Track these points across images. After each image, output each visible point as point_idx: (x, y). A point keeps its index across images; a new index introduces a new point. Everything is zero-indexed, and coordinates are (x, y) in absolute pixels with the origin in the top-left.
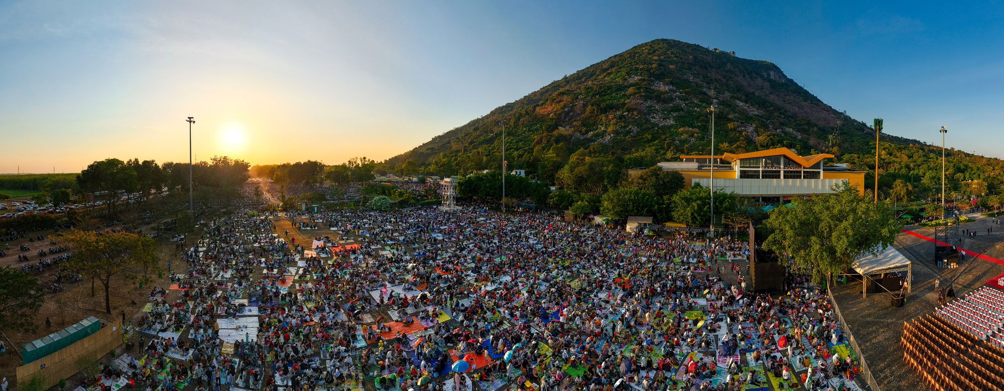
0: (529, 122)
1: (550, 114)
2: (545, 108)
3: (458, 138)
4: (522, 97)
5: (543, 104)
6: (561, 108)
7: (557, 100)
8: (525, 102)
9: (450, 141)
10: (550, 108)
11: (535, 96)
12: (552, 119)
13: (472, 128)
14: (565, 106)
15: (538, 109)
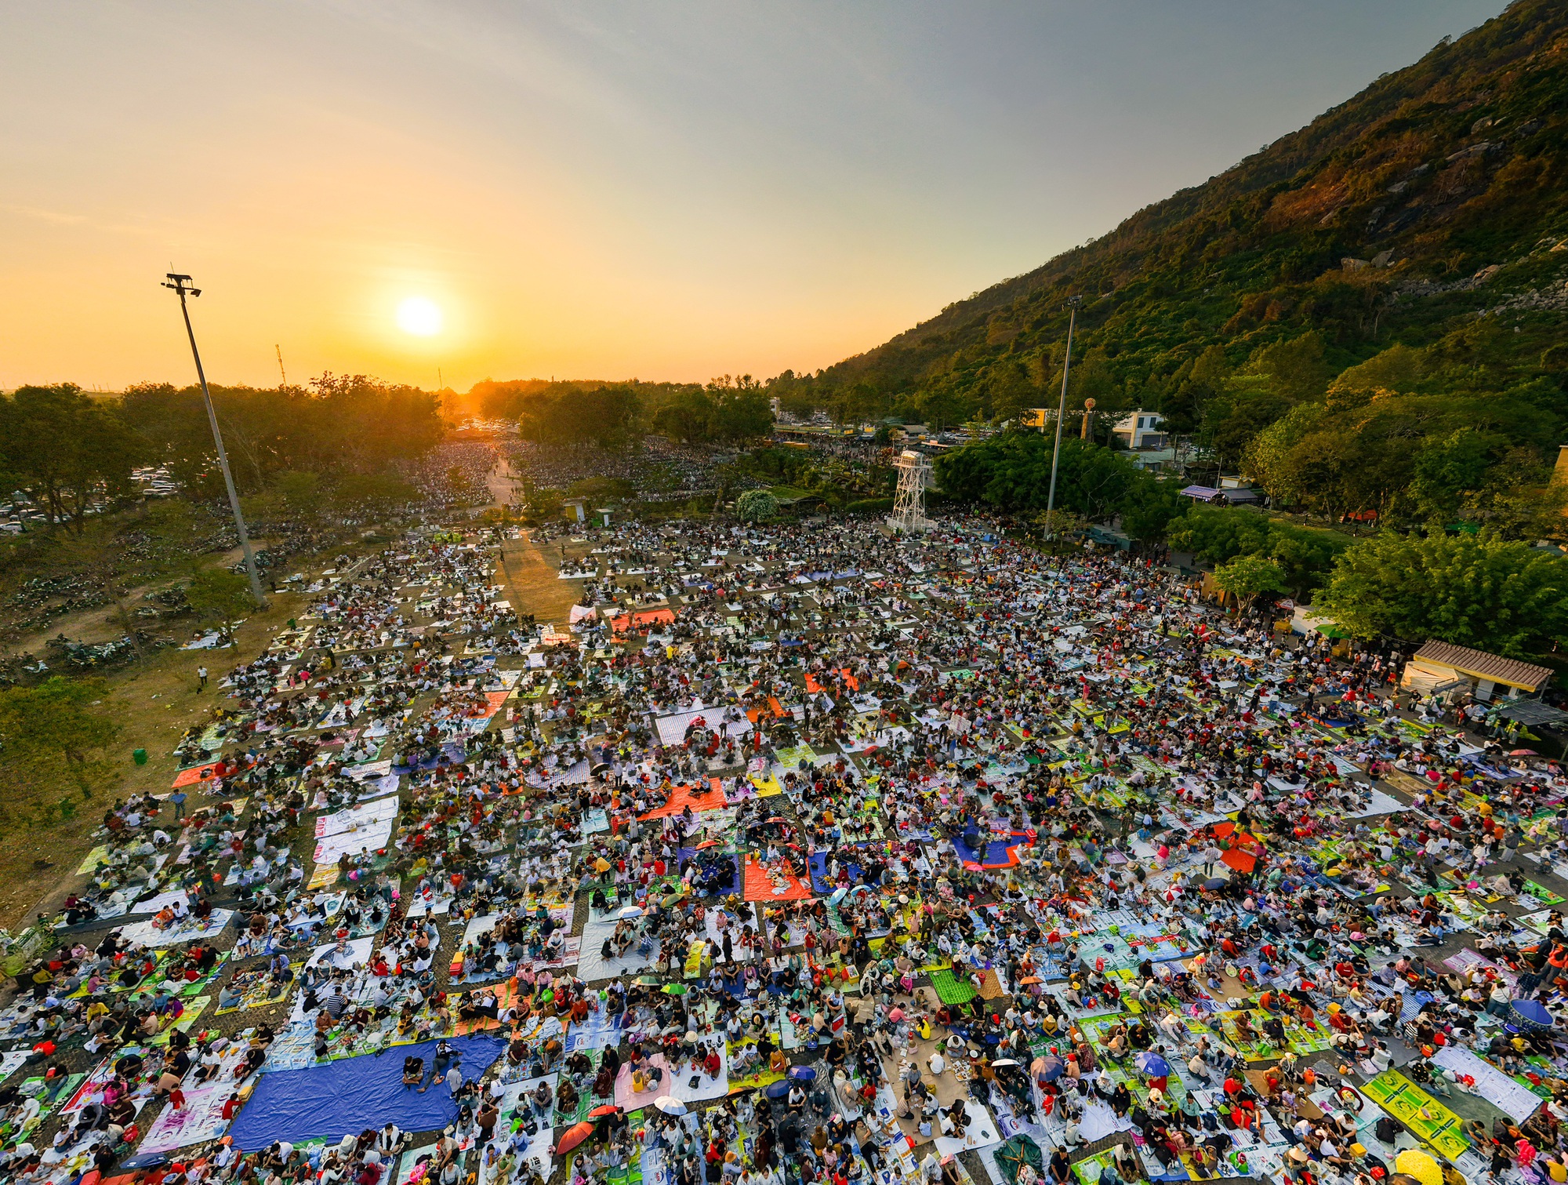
0: (1236, 250)
1: (1320, 215)
2: (1306, 195)
3: (1008, 309)
4: (1236, 160)
5: (1304, 180)
6: (1377, 186)
7: (1368, 156)
8: (1243, 179)
9: (985, 316)
10: (1327, 194)
11: (1287, 149)
12: (1323, 234)
13: (1056, 278)
14: (1393, 177)
15: (1278, 202)
